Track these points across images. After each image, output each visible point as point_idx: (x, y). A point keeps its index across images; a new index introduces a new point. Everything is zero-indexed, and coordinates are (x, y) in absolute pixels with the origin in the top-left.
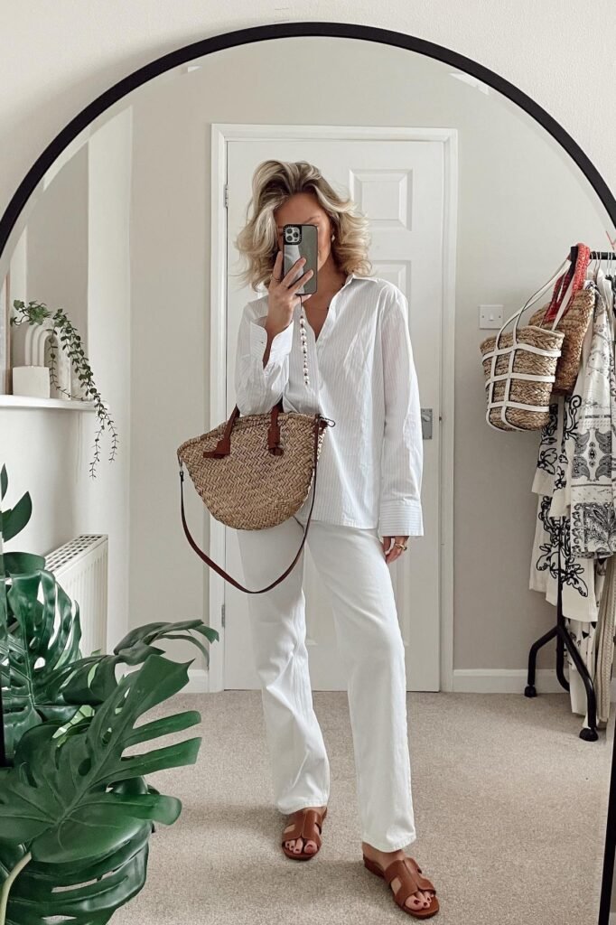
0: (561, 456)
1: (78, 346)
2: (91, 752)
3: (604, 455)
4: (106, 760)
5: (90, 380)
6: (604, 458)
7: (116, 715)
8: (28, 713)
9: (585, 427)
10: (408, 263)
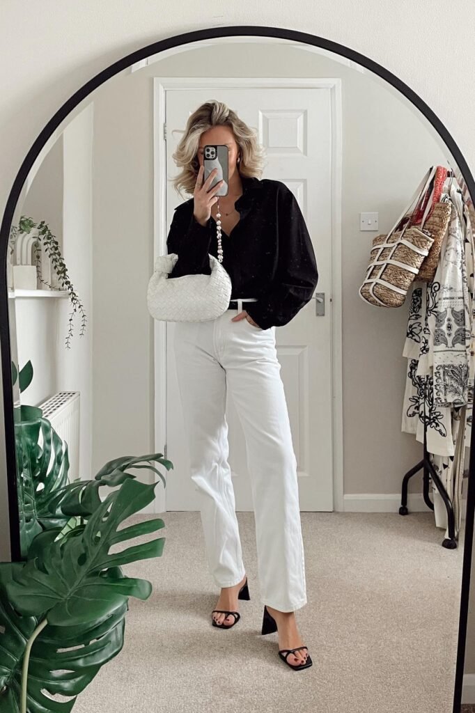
0: (425, 329)
1: (56, 249)
2: (86, 548)
3: (458, 327)
4: (98, 554)
5: (65, 274)
6: (458, 330)
7: (103, 522)
8: (33, 524)
9: (444, 306)
10: (305, 181)
